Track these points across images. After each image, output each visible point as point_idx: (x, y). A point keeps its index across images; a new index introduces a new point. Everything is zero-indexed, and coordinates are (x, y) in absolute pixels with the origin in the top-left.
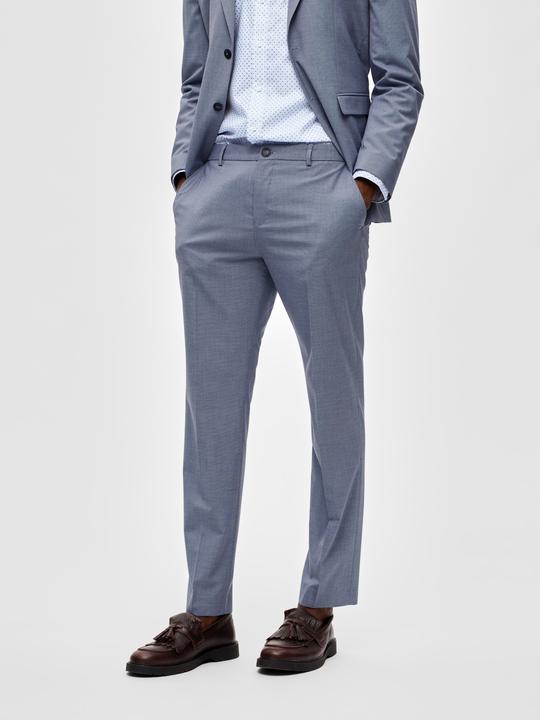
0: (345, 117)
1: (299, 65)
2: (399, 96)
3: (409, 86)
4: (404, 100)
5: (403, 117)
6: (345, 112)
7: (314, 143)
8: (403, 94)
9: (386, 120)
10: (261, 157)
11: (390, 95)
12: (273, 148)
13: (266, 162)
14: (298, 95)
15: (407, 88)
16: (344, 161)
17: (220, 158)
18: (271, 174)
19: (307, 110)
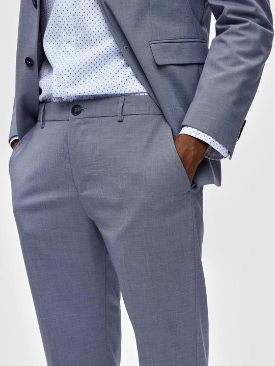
0: (160, 67)
1: (107, 5)
2: (239, 34)
3: (251, 22)
4: (241, 38)
5: (242, 59)
6: (160, 62)
7: (125, 95)
8: (241, 32)
9: (221, 64)
10: (72, 116)
11: (228, 34)
12: (83, 105)
13: (77, 121)
14: (108, 43)
15: (247, 24)
16: (162, 114)
17: (41, 120)
18: (83, 134)
19: (118, 58)
